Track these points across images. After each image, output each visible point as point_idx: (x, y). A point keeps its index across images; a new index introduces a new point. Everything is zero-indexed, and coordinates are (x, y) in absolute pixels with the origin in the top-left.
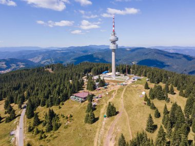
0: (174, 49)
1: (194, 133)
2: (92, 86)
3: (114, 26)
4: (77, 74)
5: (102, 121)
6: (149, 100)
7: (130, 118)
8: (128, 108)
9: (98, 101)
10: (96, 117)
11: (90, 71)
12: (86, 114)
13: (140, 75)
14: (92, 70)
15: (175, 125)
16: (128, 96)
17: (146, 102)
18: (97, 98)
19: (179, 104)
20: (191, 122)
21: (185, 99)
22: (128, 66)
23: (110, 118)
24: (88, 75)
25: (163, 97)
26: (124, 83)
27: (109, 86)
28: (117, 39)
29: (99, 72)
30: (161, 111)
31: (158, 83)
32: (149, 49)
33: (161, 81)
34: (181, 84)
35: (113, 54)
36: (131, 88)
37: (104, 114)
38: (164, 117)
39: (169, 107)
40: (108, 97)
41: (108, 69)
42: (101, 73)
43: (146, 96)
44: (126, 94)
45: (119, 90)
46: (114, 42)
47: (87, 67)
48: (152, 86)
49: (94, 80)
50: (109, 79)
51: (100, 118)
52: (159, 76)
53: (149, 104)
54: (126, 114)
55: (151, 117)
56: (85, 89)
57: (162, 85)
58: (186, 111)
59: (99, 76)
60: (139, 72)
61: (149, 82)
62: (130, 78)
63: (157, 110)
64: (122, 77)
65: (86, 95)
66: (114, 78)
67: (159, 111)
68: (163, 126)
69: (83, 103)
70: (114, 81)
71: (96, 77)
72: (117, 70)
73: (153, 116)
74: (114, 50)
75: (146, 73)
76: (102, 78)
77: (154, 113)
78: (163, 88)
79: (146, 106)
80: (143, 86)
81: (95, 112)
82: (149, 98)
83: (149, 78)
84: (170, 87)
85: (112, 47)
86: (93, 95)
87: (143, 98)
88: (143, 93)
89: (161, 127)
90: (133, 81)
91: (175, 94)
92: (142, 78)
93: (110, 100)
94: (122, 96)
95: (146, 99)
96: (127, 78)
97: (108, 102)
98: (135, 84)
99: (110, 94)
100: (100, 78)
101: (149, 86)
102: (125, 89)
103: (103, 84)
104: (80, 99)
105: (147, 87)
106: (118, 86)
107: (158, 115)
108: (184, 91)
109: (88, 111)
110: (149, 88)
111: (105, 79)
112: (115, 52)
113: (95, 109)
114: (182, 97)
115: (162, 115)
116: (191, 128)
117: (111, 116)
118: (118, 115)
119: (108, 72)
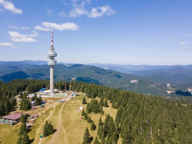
0: (108, 67)
1: (122, 139)
2: (27, 105)
3: (52, 41)
4: (7, 93)
5: (38, 141)
6: (86, 115)
7: (68, 134)
8: (65, 124)
9: (34, 121)
10: (30, 139)
11: (24, 89)
12: (18, 138)
13: (78, 91)
14: (27, 88)
15: (108, 134)
16: (66, 112)
17: (84, 117)
18: (33, 118)
19: (111, 115)
20: (120, 130)
21: (116, 111)
22: (67, 83)
23: (47, 137)
24: (22, 94)
25: (98, 111)
26: (62, 100)
27: (46, 104)
28: (56, 55)
29: (35, 90)
30: (97, 123)
31: (95, 97)
32: (87, 66)
33: (97, 96)
34: (113, 98)
35: (51, 70)
36: (69, 104)
37: (40, 134)
38: (99, 128)
39: (104, 119)
40: (45, 116)
41: (45, 86)
42: (38, 91)
43: (83, 111)
44: (65, 111)
45: (57, 107)
46: (52, 58)
47: (21, 85)
48: (89, 100)
49: (29, 98)
50: (47, 97)
51: (36, 139)
52: (95, 92)
53: (86, 118)
54: (64, 131)
55: (87, 130)
56: (18, 110)
57: (98, 99)
58: (116, 121)
59: (36, 94)
60: (77, 88)
61: (86, 98)
62: (69, 94)
63: (93, 123)
64: (61, 93)
65: (19, 116)
66: (52, 96)
67: (95, 124)
68: (98, 137)
69: (15, 126)
70: (52, 99)
71: (31, 96)
72: (55, 86)
73: (89, 129)
74: (52, 66)
75: (84, 88)
76: (38, 96)
77: (91, 126)
78: (99, 102)
79: (84, 120)
80: (80, 102)
81: (29, 134)
82: (86, 112)
83: (86, 93)
84: (104, 100)
85: (50, 62)
86: (28, 115)
87: (81, 113)
88: (81, 108)
89: (96, 138)
90: (71, 97)
91: (108, 106)
92: (80, 93)
93: (47, 119)
94: (60, 113)
95: (84, 114)
96: (66, 94)
97: (45, 121)
98: (73, 100)
99: (47, 113)
100: (36, 96)
101: (87, 101)
102: (63, 106)
103: (40, 102)
104: (11, 122)
105: (84, 102)
106: (57, 103)
107: (94, 128)
108: (115, 103)
109: (21, 133)
110: (86, 103)
111: (42, 96)
112: (53, 68)
113: (29, 130)
114: (113, 109)
115: (97, 127)
116: (120, 135)
117: (48, 135)
118: (55, 133)
119: (46, 90)
